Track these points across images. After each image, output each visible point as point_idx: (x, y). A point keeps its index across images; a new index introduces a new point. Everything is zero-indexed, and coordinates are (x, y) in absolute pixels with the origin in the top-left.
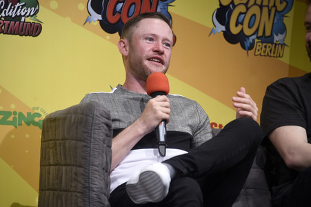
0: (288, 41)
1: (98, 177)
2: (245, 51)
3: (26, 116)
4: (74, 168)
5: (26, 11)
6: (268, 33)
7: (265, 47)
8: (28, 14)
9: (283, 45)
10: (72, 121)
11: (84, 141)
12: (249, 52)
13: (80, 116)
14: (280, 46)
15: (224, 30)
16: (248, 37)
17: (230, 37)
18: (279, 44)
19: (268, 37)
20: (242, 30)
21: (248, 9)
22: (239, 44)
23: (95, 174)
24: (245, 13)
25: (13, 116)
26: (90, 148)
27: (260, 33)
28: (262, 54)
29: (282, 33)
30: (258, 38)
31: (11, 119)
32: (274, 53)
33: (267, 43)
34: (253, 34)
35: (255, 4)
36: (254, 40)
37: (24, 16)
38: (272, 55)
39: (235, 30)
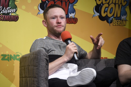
0: (128, 19)
1: (43, 82)
2: (109, 24)
3: (13, 56)
4: (33, 79)
5: (11, 10)
6: (119, 15)
7: (118, 22)
8: (12, 12)
9: (126, 20)
10: (32, 58)
11: (37, 67)
12: (111, 24)
13: (35, 55)
14: (124, 21)
15: (99, 15)
16: (110, 17)
17: (101, 18)
18: (124, 20)
19: (119, 17)
20: (107, 15)
21: (109, 5)
22: (106, 21)
23: (41, 81)
24: (108, 7)
25: (7, 56)
26: (39, 69)
27: (115, 16)
28: (116, 25)
29: (125, 15)
30: (114, 18)
31: (6, 58)
32: (122, 24)
33: (119, 20)
34: (112, 16)
35: (112, 3)
36: (112, 19)
37: (11, 13)
38: (121, 25)
39: (104, 15)
